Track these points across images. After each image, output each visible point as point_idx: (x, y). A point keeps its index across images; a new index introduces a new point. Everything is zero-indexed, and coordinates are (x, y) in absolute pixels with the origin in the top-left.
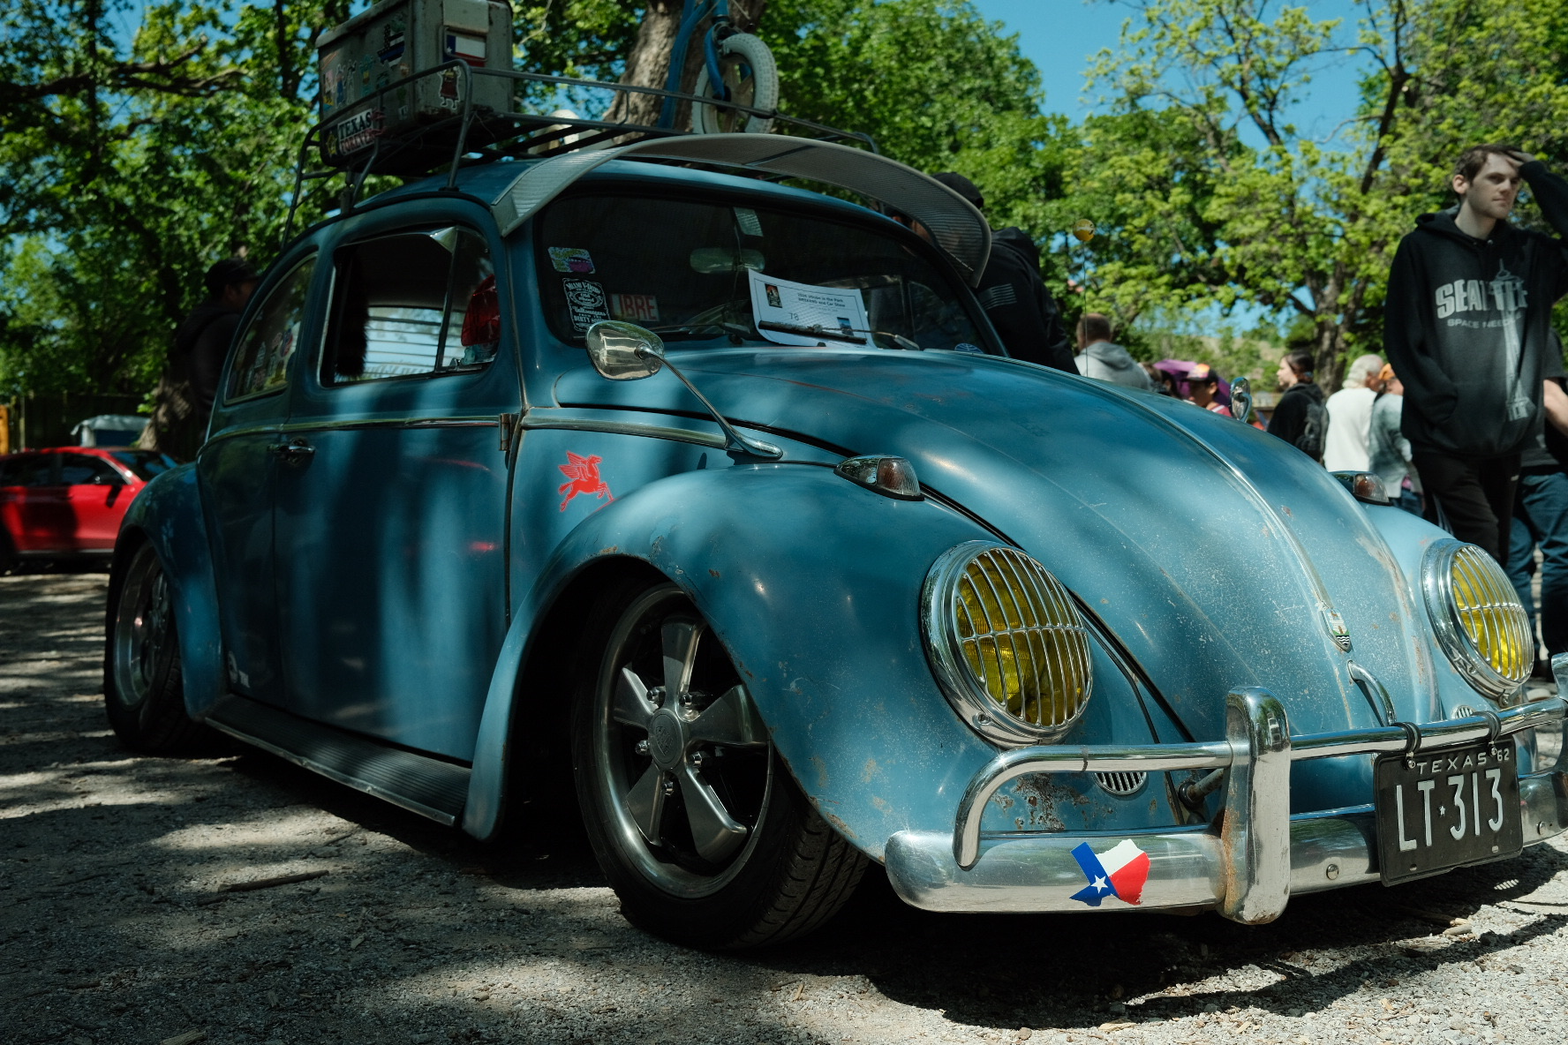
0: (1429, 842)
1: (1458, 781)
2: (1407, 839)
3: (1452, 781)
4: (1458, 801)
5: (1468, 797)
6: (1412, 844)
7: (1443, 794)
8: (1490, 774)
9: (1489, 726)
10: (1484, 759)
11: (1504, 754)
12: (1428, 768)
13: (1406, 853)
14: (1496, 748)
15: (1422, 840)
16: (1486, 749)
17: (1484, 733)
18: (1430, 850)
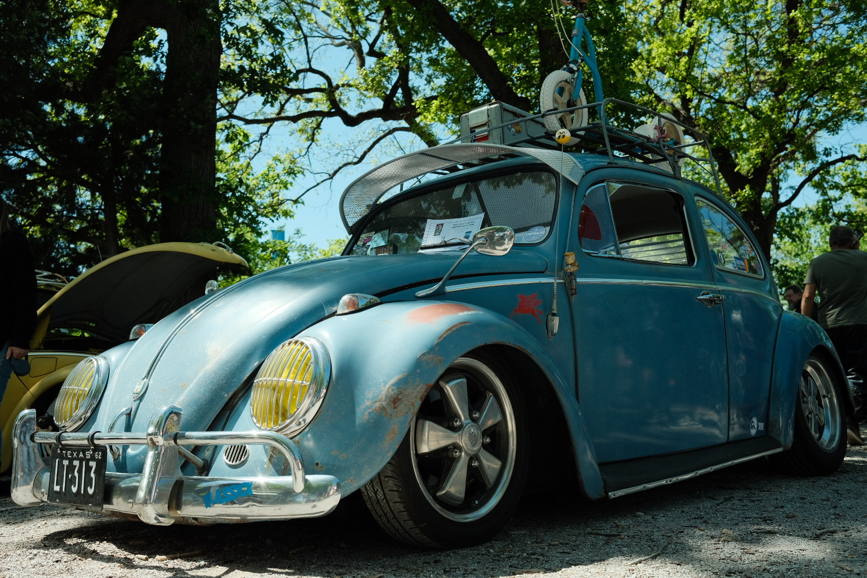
0: (64, 490)
2: (57, 485)
5: (80, 472)
6: (58, 488)
7: (71, 468)
8: (90, 464)
9: (88, 439)
10: (88, 454)
11: (98, 455)
12: (66, 454)
13: (56, 492)
14: (94, 451)
15: (61, 488)
16: (89, 450)
17: (86, 442)
18: (65, 493)
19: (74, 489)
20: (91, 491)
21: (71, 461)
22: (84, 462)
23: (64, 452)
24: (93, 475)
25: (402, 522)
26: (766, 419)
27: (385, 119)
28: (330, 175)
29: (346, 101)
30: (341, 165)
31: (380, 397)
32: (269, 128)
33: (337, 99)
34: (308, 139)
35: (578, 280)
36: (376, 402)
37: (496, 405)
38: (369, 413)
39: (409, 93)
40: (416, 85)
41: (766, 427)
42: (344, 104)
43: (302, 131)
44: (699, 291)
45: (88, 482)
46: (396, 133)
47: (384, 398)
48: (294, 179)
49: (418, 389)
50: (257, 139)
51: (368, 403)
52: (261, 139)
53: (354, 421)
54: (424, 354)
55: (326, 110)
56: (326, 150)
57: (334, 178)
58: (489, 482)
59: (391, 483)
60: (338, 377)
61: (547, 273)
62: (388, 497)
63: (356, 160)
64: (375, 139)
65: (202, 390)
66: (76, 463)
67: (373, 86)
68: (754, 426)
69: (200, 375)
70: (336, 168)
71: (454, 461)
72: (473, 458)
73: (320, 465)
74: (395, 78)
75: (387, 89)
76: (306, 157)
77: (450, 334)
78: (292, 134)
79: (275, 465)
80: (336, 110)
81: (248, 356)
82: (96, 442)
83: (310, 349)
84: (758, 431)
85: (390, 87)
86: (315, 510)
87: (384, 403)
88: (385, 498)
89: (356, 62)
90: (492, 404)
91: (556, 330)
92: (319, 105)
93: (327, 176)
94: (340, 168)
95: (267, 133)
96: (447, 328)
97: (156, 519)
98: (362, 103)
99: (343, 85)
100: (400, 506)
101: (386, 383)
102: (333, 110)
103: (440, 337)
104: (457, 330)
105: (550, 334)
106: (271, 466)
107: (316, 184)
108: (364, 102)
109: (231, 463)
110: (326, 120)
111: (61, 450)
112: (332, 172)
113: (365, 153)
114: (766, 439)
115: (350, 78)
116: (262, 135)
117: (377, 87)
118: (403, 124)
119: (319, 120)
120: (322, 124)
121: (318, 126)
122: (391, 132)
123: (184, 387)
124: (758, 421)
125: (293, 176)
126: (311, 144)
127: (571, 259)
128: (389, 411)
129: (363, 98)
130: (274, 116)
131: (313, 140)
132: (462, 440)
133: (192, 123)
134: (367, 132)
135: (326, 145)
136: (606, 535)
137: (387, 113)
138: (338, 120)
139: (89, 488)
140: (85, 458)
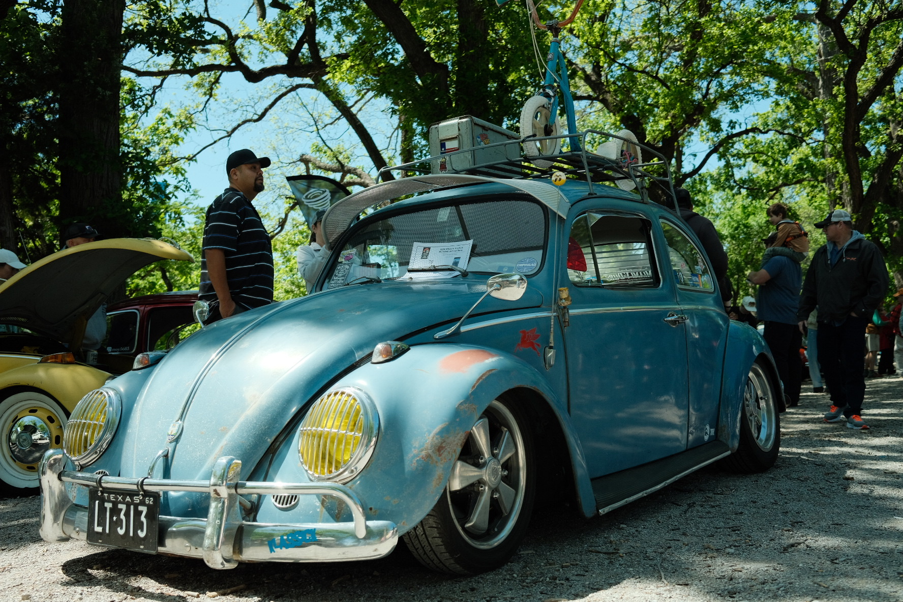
0: (107, 531)
2: (98, 526)
3: (120, 506)
4: (122, 517)
5: (127, 515)
6: (100, 530)
7: (115, 511)
8: (140, 508)
9: (137, 484)
10: (137, 500)
11: (150, 500)
12: (109, 497)
13: (98, 533)
14: (144, 496)
15: (104, 529)
16: (138, 495)
17: (135, 487)
18: (108, 535)
19: (121, 532)
20: (142, 534)
21: (115, 504)
22: (132, 507)
23: (106, 495)
24: (143, 519)
25: (438, 555)
26: (716, 425)
27: (290, 76)
28: (228, 133)
29: (246, 55)
30: (240, 122)
31: (426, 445)
32: (163, 81)
33: (238, 51)
34: (205, 94)
35: (571, 311)
36: (422, 451)
37: (511, 439)
38: (417, 461)
39: (315, 48)
40: (323, 41)
41: (716, 432)
42: (244, 58)
43: (199, 85)
44: (665, 313)
45: (138, 525)
46: (299, 90)
47: (429, 446)
48: (185, 133)
49: (459, 437)
50: (150, 92)
51: (415, 451)
52: (154, 93)
53: (403, 469)
54: (461, 404)
55: (225, 64)
56: (224, 106)
57: (232, 135)
58: (506, 511)
59: (431, 521)
60: (386, 428)
61: (543, 307)
62: (427, 533)
63: (256, 117)
64: (277, 96)
65: (245, 434)
66: (123, 507)
67: (277, 40)
68: (706, 433)
69: (242, 419)
70: (235, 124)
71: (479, 494)
72: (494, 490)
73: (373, 510)
74: (300, 33)
75: (291, 43)
76: (204, 113)
77: (481, 383)
78: (188, 88)
79: (329, 510)
80: (236, 64)
81: (288, 402)
82: (145, 488)
83: (358, 401)
84: (710, 436)
85: (295, 42)
86: (376, 553)
87: (430, 451)
88: (425, 533)
89: (256, 11)
90: (508, 438)
91: (552, 363)
92: (218, 58)
93: (225, 134)
94: (239, 125)
95: (161, 85)
96: (478, 377)
97: (222, 564)
98: (263, 57)
99: (244, 37)
100: (439, 541)
101: (430, 432)
102: (233, 64)
103: (474, 386)
104: (487, 378)
105: (547, 365)
106: (324, 510)
107: (213, 141)
108: (266, 56)
109: (280, 506)
110: (225, 75)
111: (102, 492)
112: (229, 129)
113: (266, 110)
114: (716, 442)
115: (251, 30)
116: (155, 89)
117: (280, 41)
118: (308, 81)
119: (218, 74)
120: (221, 78)
121: (217, 81)
122: (294, 88)
123: (225, 432)
124: (711, 427)
125: (185, 130)
126: (208, 100)
127: (565, 294)
128: (435, 457)
129: (265, 51)
130: (168, 68)
131: (211, 96)
132: (485, 475)
133: (99, 89)
134: (269, 87)
135: (224, 100)
136: (605, 553)
137: (293, 68)
138: (239, 75)
139: (139, 532)
140: (132, 503)
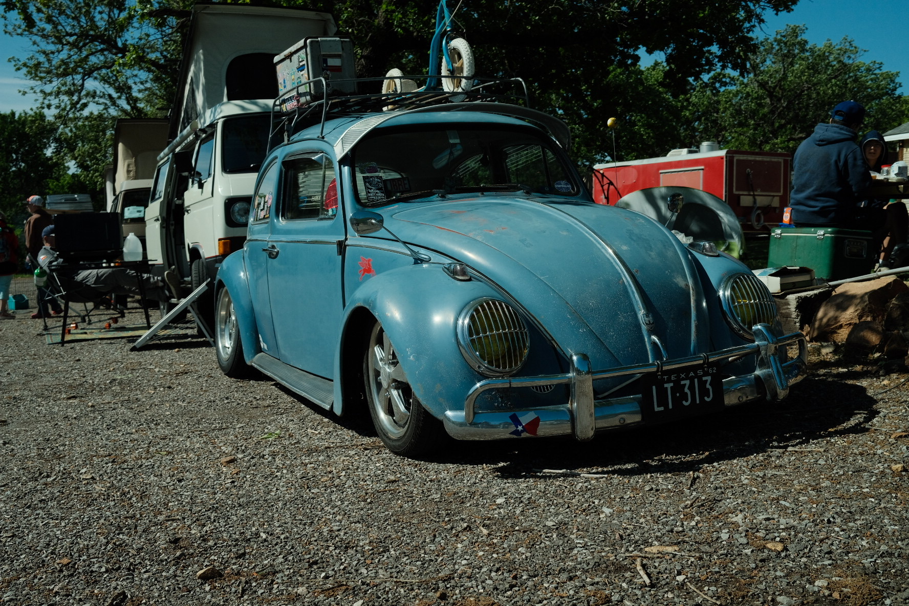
0: (671, 407)
1: (687, 382)
2: (658, 406)
3: (683, 382)
4: (686, 390)
5: (692, 387)
6: (662, 409)
7: (678, 388)
8: (704, 378)
10: (701, 372)
11: (713, 370)
12: (669, 378)
13: (659, 412)
14: (708, 368)
15: (666, 407)
16: (701, 369)
18: (672, 410)
19: (687, 403)
20: (709, 399)
21: (677, 382)
22: (696, 380)
23: (665, 377)
24: (708, 386)
45: (704, 392)
66: (685, 382)
82: (710, 360)
111: (662, 376)
139: (706, 398)
140: (696, 376)
